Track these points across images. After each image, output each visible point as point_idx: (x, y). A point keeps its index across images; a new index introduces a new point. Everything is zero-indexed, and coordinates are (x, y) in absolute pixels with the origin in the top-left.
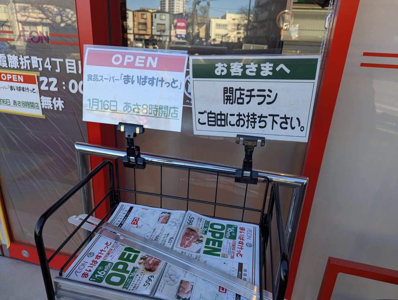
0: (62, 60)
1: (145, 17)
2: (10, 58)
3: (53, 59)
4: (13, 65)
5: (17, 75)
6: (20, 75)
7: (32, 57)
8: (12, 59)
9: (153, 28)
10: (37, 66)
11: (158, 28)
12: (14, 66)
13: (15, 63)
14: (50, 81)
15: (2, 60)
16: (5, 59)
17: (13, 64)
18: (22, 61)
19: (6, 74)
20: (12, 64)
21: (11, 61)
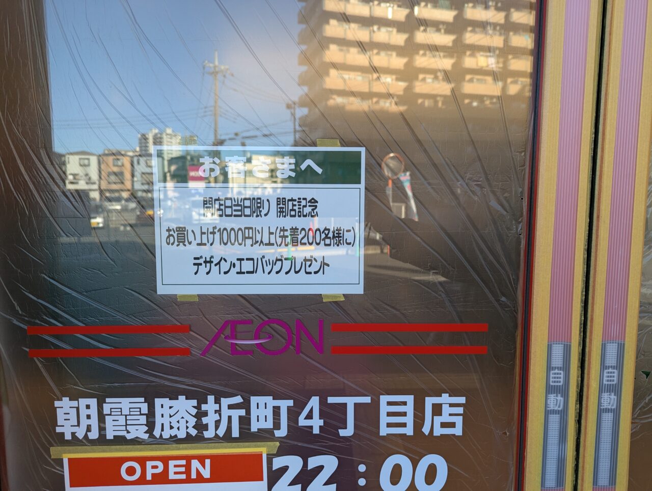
0: (367, 400)
2: (166, 407)
3: (331, 400)
4: (171, 428)
5: (189, 459)
6: (201, 459)
7: (254, 400)
8: (172, 412)
9: (135, 179)
10: (269, 425)
12: (174, 432)
13: (181, 421)
14: (310, 467)
15: (128, 417)
16: (141, 414)
17: (175, 425)
18: (211, 413)
19: (142, 461)
20: (167, 427)
21: (166, 416)
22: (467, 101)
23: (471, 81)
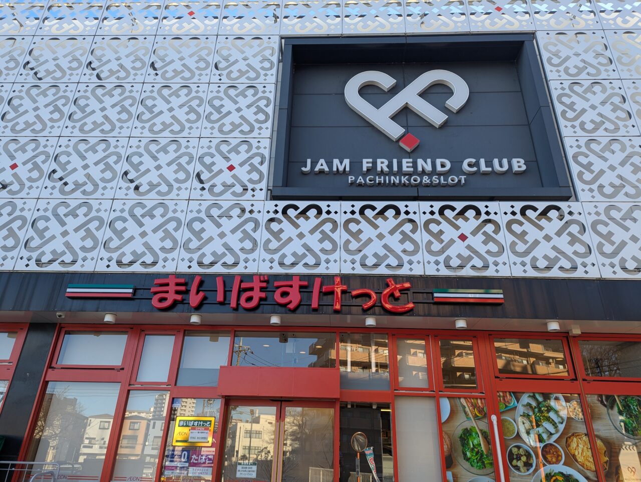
1: (136, 427)
9: (147, 443)
11: (155, 444)
22: (458, 374)
23: (460, 355)
